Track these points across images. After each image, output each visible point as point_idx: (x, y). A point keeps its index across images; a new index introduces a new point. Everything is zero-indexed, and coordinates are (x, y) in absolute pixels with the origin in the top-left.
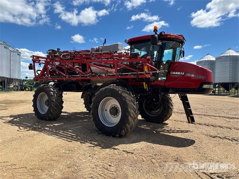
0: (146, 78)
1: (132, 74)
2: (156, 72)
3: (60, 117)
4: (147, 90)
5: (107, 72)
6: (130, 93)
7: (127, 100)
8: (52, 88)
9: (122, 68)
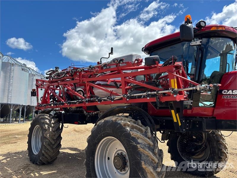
0: (175, 102)
1: (148, 96)
2: (194, 88)
3: (58, 159)
4: (180, 124)
5: (111, 95)
6: (147, 130)
7: (138, 146)
8: (48, 119)
9: (133, 87)
